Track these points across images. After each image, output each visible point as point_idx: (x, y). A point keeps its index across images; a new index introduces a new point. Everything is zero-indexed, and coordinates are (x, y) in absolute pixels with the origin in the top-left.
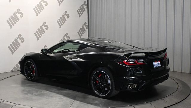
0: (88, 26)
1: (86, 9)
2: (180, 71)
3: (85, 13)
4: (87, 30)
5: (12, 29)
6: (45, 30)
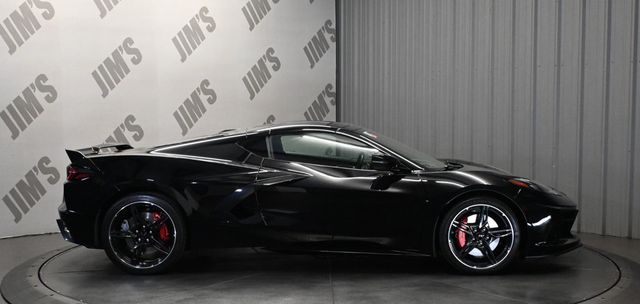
0: (338, 94)
1: (333, 46)
5: (107, 97)
6: (206, 104)
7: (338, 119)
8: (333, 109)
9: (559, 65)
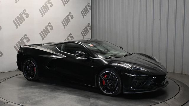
0: (92, 26)
1: (90, 11)
2: (181, 73)
3: (89, 14)
4: (90, 31)
5: (18, 29)
6: (50, 30)
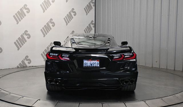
0: (95, 24)
1: (94, 8)
3: (93, 11)
5: (18, 24)
6: (51, 27)
7: (95, 32)
8: (93, 29)
9: (169, 15)
